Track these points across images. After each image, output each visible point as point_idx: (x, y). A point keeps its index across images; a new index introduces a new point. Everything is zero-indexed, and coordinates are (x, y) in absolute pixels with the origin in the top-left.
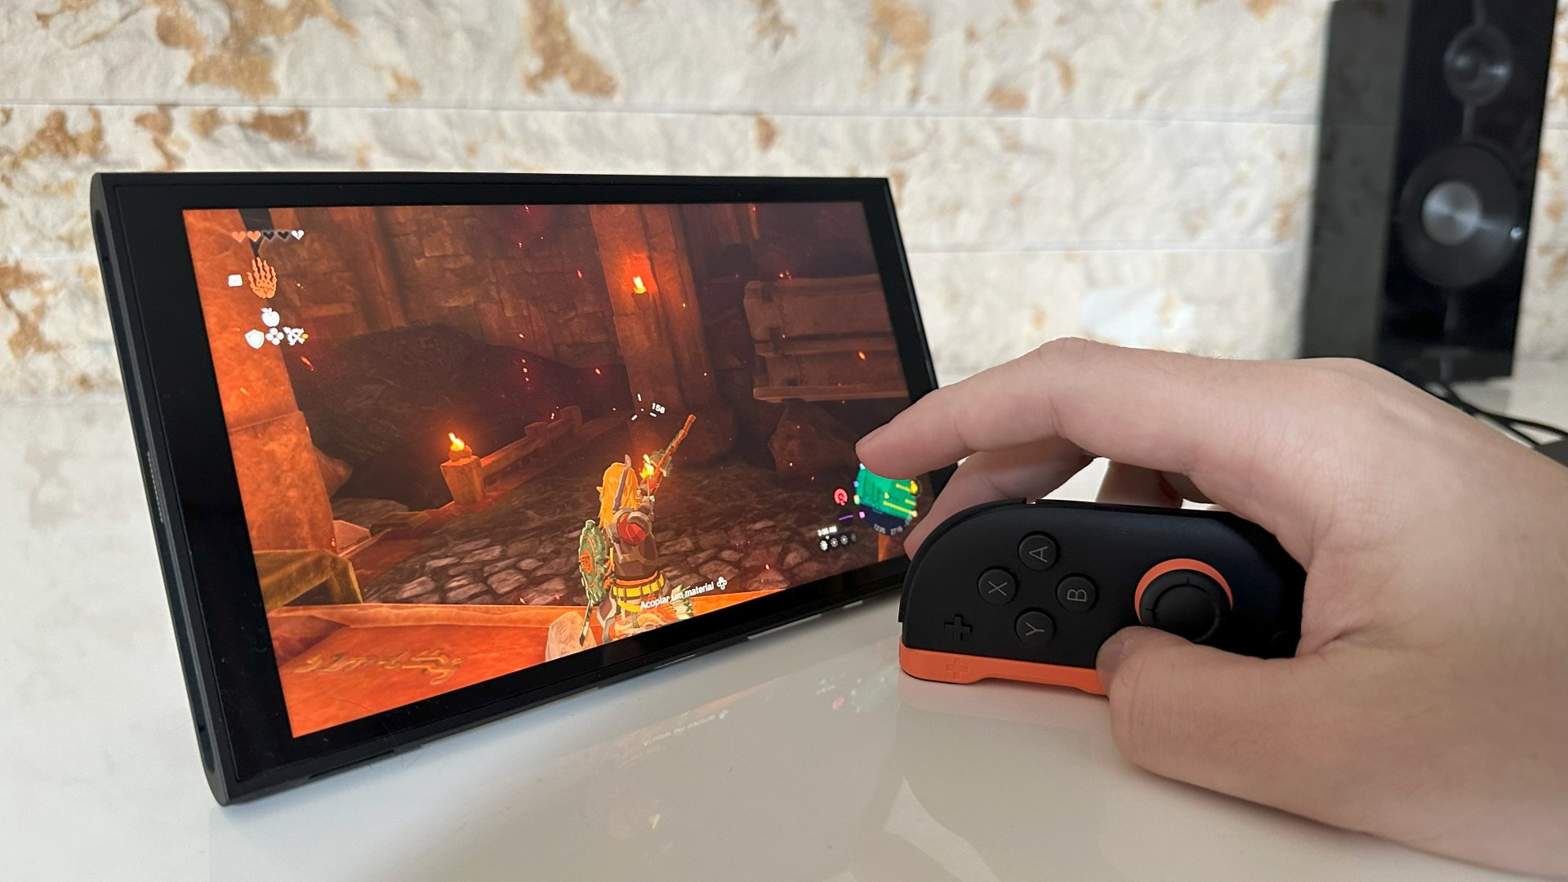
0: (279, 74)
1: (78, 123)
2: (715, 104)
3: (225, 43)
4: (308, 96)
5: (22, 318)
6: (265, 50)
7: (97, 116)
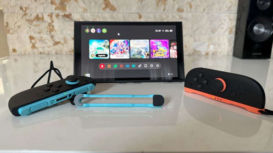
0: (67, 8)
1: (40, 16)
2: (132, 12)
3: (60, 4)
4: (71, 12)
5: (33, 44)
6: (65, 5)
7: (43, 15)
